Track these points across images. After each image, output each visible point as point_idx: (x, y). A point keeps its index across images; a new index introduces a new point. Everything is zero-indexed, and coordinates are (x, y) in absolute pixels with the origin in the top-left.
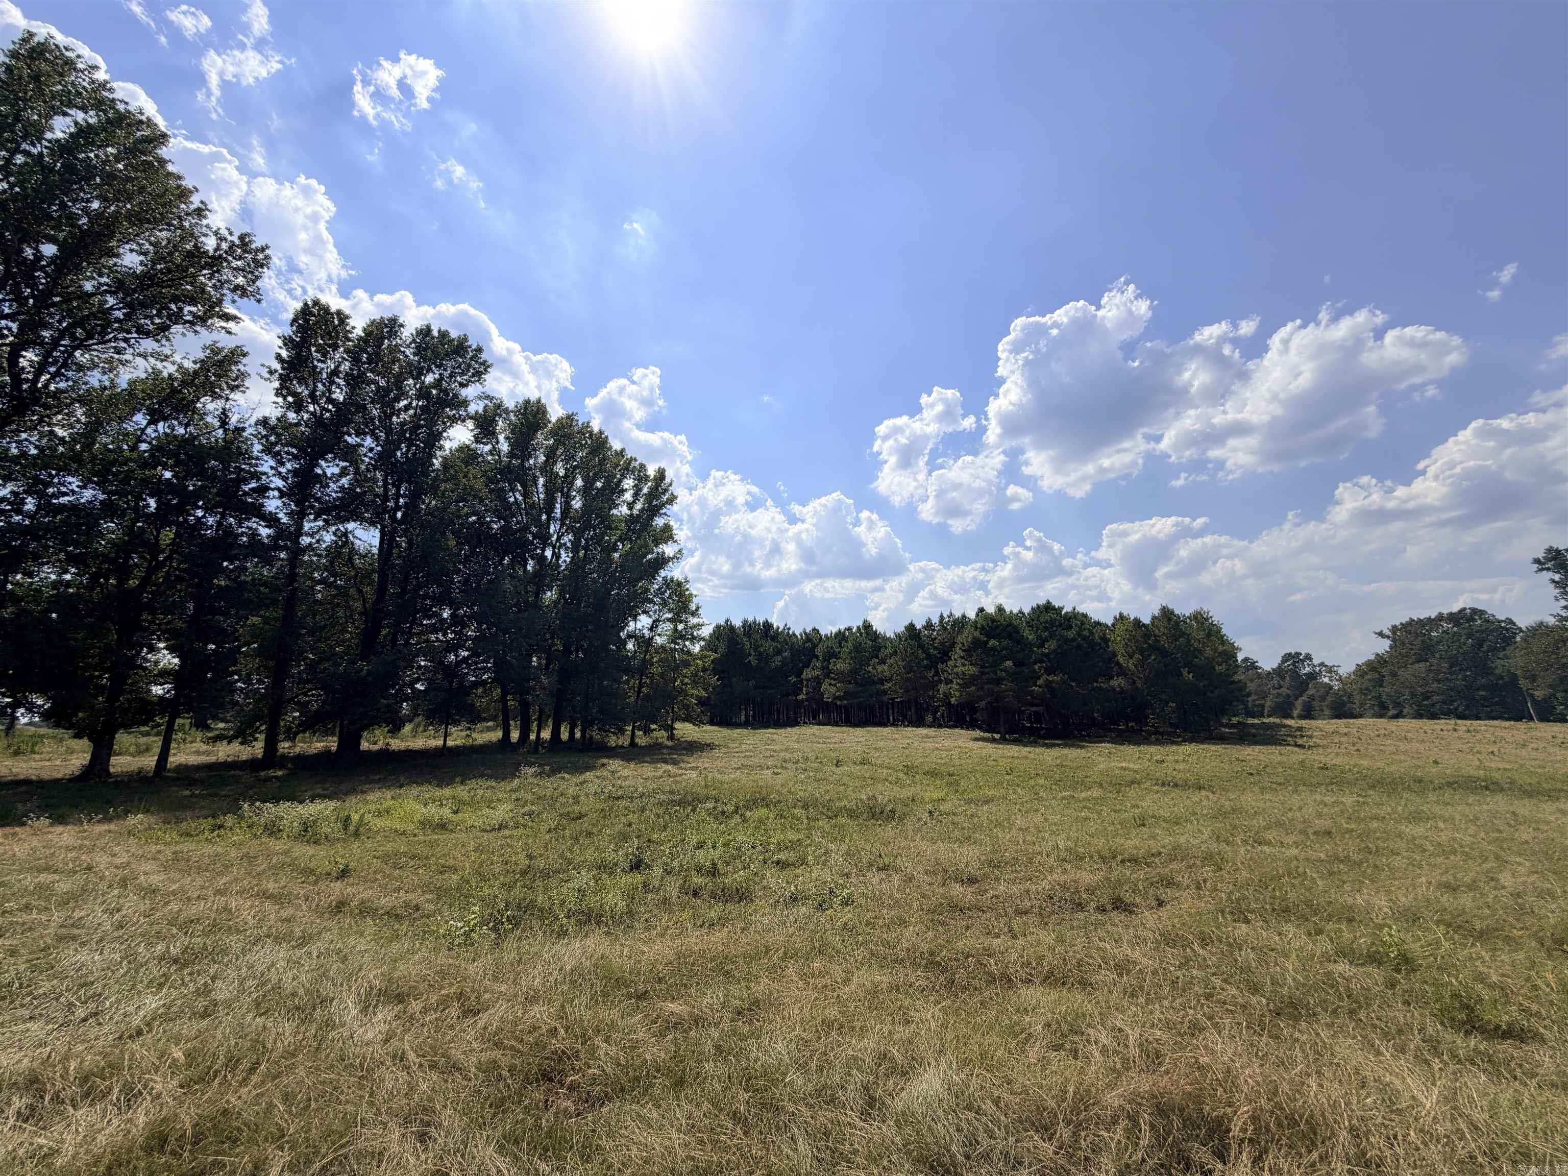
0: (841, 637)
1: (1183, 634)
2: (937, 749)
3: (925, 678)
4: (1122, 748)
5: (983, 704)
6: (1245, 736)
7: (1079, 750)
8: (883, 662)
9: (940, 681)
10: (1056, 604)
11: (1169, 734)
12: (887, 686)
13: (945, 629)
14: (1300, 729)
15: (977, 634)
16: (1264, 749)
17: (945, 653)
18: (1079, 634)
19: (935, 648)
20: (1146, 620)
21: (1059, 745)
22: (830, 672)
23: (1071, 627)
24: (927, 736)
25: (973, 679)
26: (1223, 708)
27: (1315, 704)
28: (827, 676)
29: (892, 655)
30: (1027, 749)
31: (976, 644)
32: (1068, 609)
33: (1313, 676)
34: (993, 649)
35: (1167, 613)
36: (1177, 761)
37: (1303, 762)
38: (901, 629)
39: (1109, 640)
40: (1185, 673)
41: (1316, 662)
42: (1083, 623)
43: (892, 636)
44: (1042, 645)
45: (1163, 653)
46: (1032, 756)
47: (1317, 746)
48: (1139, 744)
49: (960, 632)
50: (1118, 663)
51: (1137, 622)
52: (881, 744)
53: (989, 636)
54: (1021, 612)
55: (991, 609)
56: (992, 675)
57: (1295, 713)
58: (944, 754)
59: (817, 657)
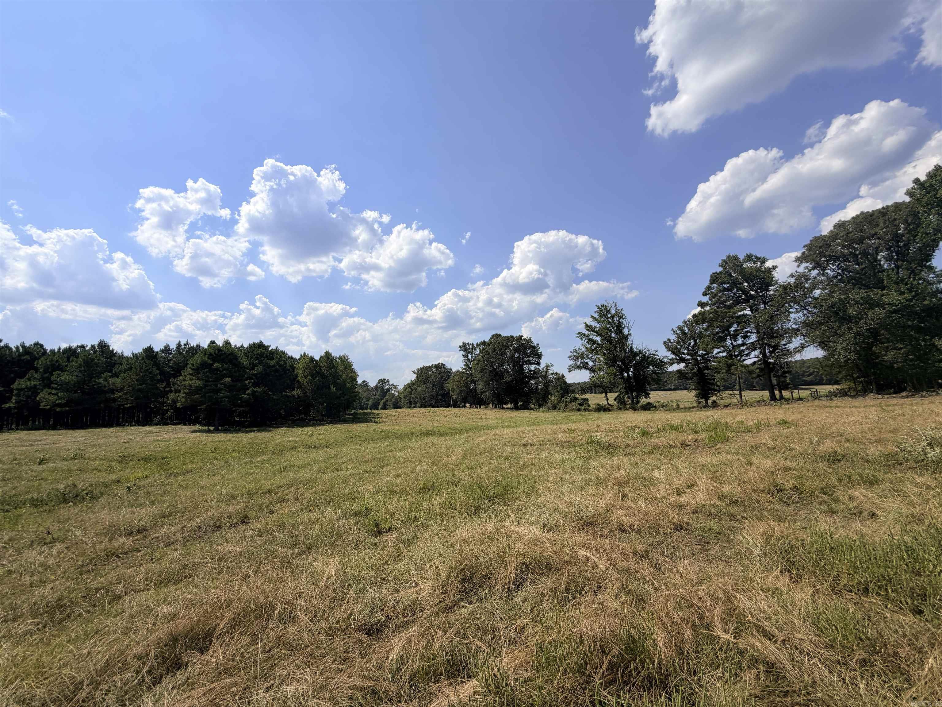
0: (70, 353)
1: (334, 367)
2: (158, 440)
3: (157, 388)
4: (293, 429)
5: (204, 407)
6: (356, 419)
7: (266, 433)
8: (116, 375)
9: (171, 391)
10: (266, 343)
11: (319, 420)
12: (117, 395)
13: (181, 353)
14: (378, 414)
15: (206, 358)
16: (361, 425)
17: (178, 370)
18: (278, 363)
19: (169, 367)
20: (317, 358)
21: (254, 431)
22: (52, 382)
23: (273, 359)
24: (151, 432)
25: (198, 390)
26: (348, 405)
27: (388, 403)
28: (48, 386)
29: (125, 371)
30: (232, 435)
31: (204, 365)
32: (273, 347)
33: (389, 390)
34: (217, 369)
35: (328, 355)
36: (320, 434)
37: (374, 430)
38: (139, 350)
39: (295, 368)
40: (332, 387)
41: (391, 383)
42: (281, 357)
43: (130, 355)
44: (253, 369)
45: (323, 376)
46: (234, 439)
47: (383, 422)
48: (302, 427)
49: (193, 356)
50: (298, 381)
51: (312, 359)
52: (101, 441)
53: (214, 360)
54: (242, 346)
55: (220, 342)
56: (213, 387)
57: (380, 407)
58: (162, 444)
59: (37, 370)
